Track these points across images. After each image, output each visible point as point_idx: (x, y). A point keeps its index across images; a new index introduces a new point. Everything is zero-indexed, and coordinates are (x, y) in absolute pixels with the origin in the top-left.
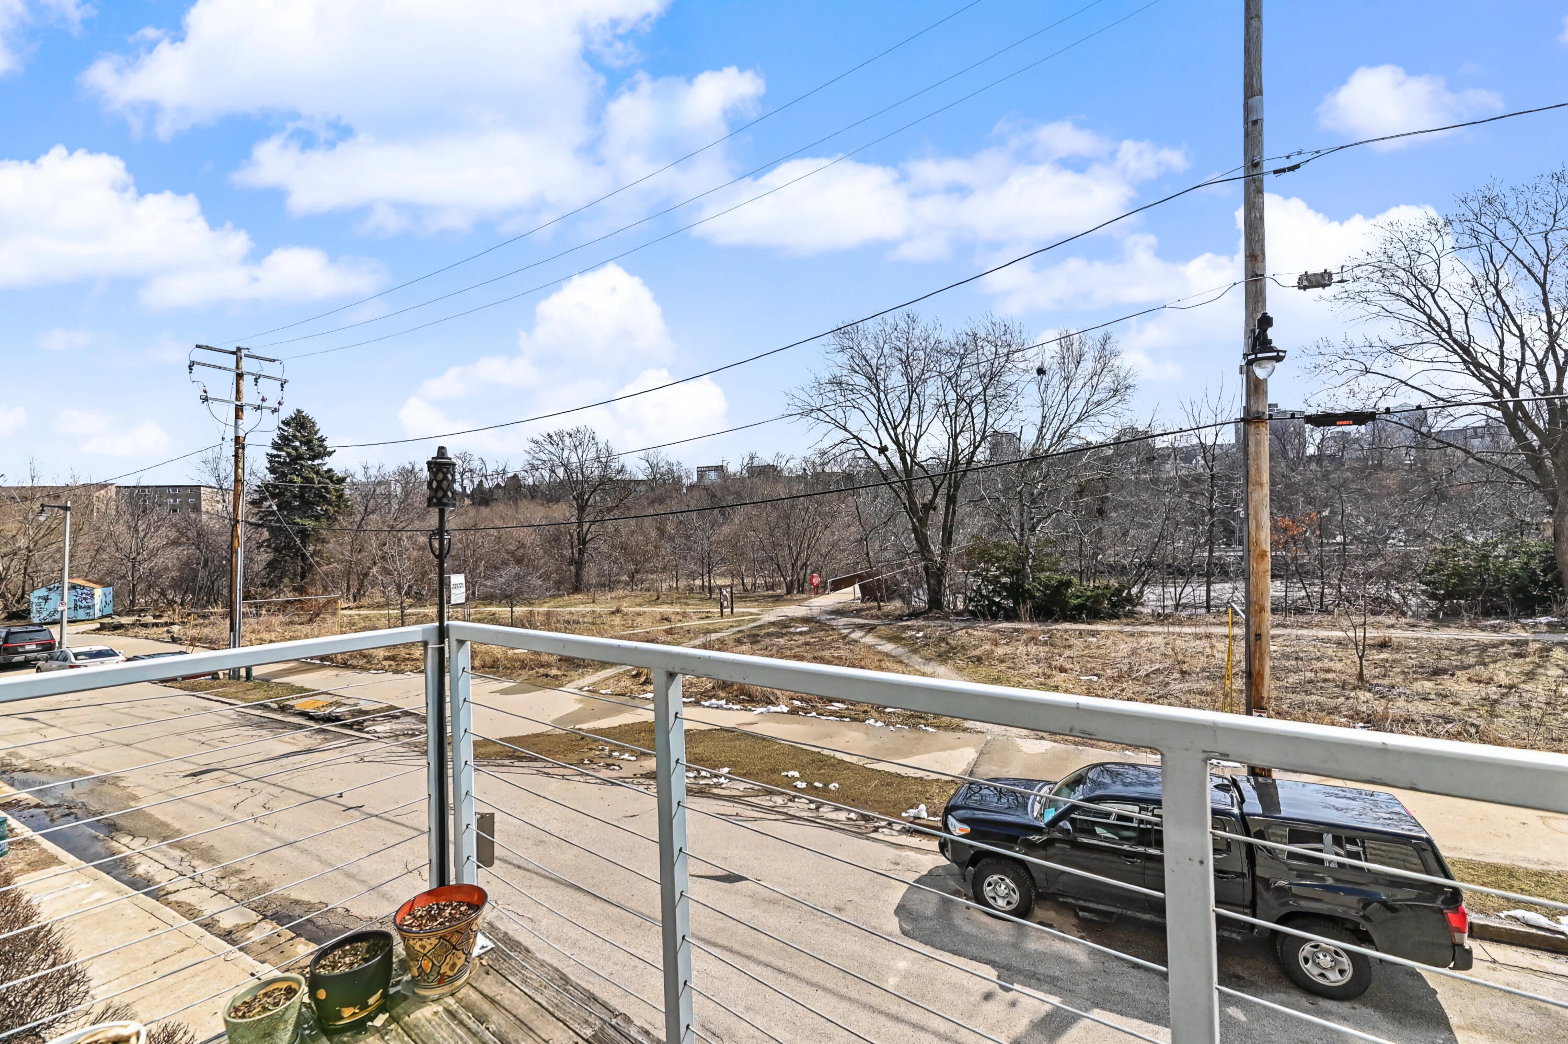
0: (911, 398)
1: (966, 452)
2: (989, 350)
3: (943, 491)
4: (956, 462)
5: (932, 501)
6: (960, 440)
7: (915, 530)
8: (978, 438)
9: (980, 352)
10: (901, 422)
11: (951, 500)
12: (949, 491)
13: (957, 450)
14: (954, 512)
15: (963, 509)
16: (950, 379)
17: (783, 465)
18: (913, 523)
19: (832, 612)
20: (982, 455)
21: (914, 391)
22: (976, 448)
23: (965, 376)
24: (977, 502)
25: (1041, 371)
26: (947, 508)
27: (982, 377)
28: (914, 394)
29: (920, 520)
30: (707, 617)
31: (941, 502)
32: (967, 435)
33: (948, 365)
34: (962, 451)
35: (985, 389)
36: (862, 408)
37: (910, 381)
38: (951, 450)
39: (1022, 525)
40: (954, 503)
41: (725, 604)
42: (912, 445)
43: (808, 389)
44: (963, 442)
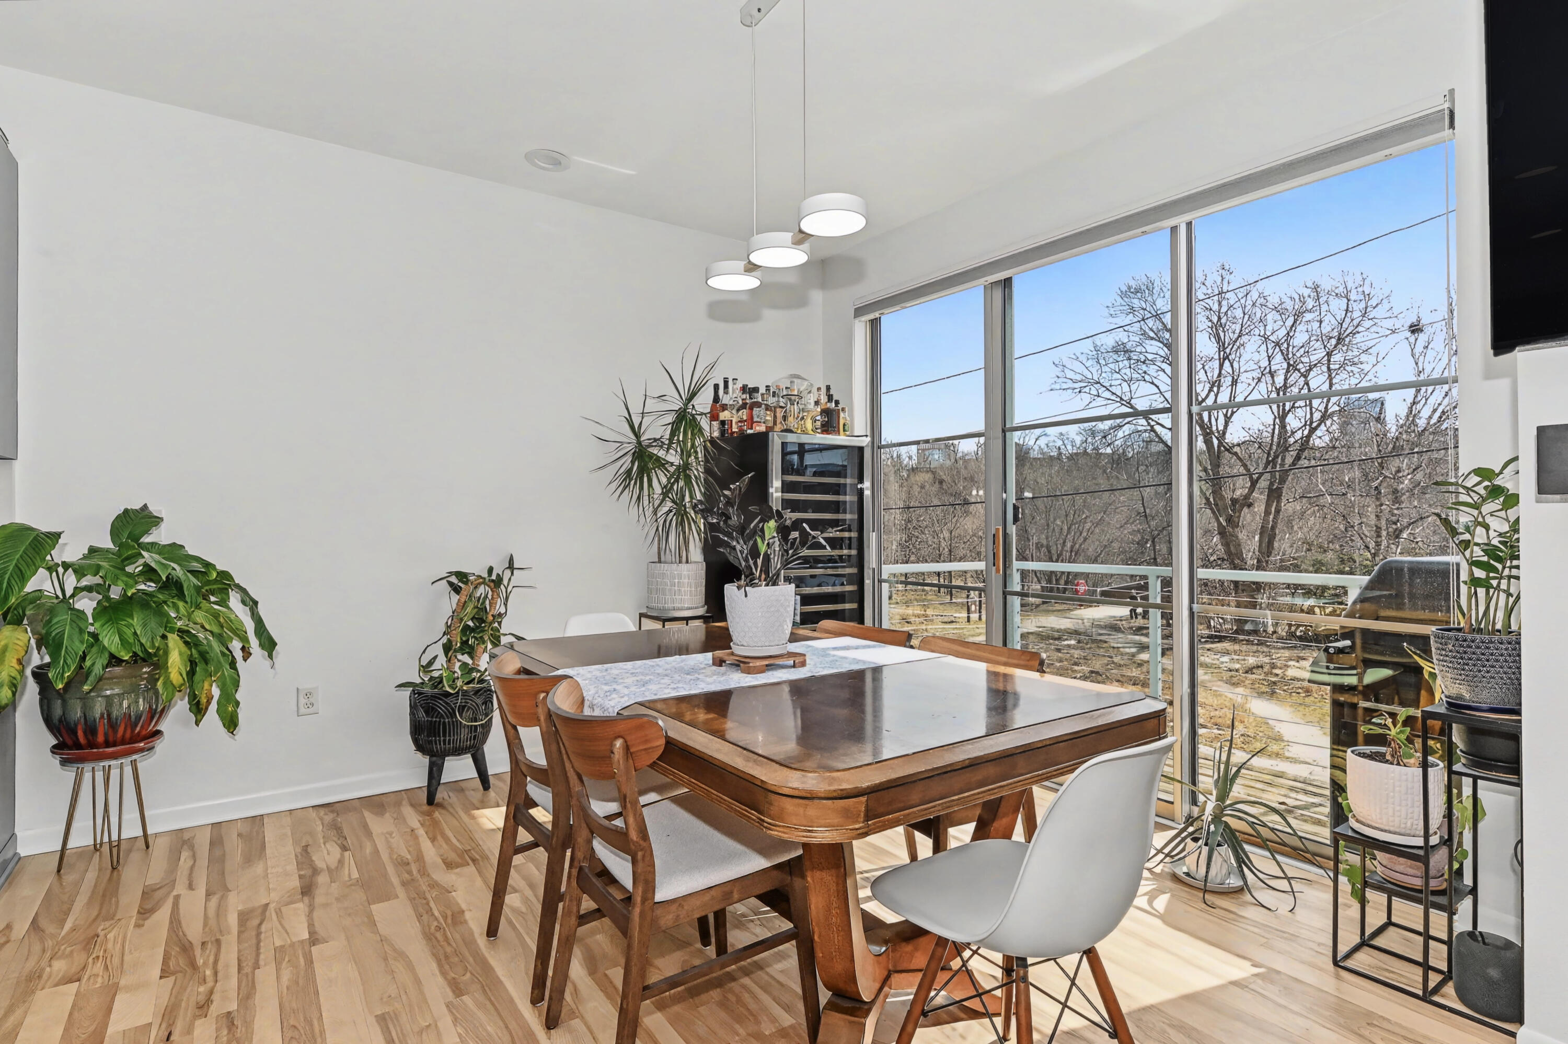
0: (1221, 366)
1: (1298, 435)
2: (1338, 306)
3: (1263, 483)
4: (1284, 447)
5: (1247, 497)
6: (1290, 419)
7: (1222, 533)
8: (1317, 416)
9: (1324, 307)
10: (1207, 396)
11: (1274, 494)
12: (1272, 484)
13: (1286, 431)
14: (1278, 511)
15: (1289, 506)
16: (1277, 344)
17: (1031, 443)
18: (1219, 524)
19: (1105, 627)
20: (1321, 439)
21: (1226, 357)
22: (1313, 430)
23: (1300, 338)
24: (1310, 497)
25: (1415, 329)
26: (1268, 505)
27: (1324, 339)
28: (1227, 361)
29: (1229, 520)
30: (952, 622)
31: (1260, 499)
32: (1300, 413)
33: (1276, 327)
34: (1293, 433)
35: (1329, 355)
36: (1156, 381)
37: (1222, 346)
38: (1277, 431)
39: (1378, 529)
40: (1279, 498)
41: (973, 608)
42: (1221, 428)
43: (1083, 358)
44: (1293, 422)
